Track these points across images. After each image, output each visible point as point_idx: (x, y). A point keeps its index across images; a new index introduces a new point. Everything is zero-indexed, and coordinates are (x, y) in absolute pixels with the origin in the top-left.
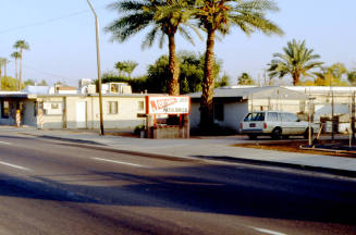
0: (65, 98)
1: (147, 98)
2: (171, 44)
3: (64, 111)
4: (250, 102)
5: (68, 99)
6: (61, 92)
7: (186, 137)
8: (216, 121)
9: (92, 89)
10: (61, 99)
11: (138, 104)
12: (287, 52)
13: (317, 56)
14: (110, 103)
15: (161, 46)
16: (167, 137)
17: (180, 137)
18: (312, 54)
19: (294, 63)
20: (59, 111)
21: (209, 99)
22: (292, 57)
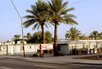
0: (7, 46)
1: (41, 45)
2: (42, 28)
3: (7, 50)
4: (69, 45)
5: (8, 46)
6: (6, 44)
7: (53, 57)
8: (58, 51)
9: (14, 43)
10: (6, 46)
11: (29, 47)
12: (71, 31)
13: (80, 32)
14: (21, 47)
15: (38, 29)
16: (47, 57)
17: (51, 57)
18: (78, 31)
19: (73, 33)
20: (6, 50)
21: (56, 44)
22: (72, 32)
